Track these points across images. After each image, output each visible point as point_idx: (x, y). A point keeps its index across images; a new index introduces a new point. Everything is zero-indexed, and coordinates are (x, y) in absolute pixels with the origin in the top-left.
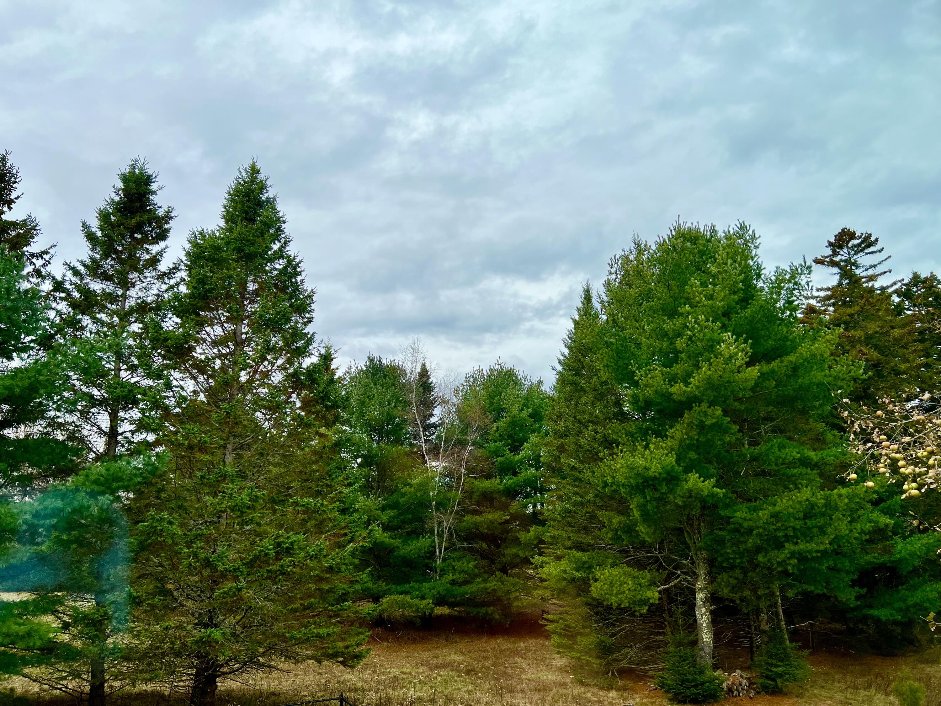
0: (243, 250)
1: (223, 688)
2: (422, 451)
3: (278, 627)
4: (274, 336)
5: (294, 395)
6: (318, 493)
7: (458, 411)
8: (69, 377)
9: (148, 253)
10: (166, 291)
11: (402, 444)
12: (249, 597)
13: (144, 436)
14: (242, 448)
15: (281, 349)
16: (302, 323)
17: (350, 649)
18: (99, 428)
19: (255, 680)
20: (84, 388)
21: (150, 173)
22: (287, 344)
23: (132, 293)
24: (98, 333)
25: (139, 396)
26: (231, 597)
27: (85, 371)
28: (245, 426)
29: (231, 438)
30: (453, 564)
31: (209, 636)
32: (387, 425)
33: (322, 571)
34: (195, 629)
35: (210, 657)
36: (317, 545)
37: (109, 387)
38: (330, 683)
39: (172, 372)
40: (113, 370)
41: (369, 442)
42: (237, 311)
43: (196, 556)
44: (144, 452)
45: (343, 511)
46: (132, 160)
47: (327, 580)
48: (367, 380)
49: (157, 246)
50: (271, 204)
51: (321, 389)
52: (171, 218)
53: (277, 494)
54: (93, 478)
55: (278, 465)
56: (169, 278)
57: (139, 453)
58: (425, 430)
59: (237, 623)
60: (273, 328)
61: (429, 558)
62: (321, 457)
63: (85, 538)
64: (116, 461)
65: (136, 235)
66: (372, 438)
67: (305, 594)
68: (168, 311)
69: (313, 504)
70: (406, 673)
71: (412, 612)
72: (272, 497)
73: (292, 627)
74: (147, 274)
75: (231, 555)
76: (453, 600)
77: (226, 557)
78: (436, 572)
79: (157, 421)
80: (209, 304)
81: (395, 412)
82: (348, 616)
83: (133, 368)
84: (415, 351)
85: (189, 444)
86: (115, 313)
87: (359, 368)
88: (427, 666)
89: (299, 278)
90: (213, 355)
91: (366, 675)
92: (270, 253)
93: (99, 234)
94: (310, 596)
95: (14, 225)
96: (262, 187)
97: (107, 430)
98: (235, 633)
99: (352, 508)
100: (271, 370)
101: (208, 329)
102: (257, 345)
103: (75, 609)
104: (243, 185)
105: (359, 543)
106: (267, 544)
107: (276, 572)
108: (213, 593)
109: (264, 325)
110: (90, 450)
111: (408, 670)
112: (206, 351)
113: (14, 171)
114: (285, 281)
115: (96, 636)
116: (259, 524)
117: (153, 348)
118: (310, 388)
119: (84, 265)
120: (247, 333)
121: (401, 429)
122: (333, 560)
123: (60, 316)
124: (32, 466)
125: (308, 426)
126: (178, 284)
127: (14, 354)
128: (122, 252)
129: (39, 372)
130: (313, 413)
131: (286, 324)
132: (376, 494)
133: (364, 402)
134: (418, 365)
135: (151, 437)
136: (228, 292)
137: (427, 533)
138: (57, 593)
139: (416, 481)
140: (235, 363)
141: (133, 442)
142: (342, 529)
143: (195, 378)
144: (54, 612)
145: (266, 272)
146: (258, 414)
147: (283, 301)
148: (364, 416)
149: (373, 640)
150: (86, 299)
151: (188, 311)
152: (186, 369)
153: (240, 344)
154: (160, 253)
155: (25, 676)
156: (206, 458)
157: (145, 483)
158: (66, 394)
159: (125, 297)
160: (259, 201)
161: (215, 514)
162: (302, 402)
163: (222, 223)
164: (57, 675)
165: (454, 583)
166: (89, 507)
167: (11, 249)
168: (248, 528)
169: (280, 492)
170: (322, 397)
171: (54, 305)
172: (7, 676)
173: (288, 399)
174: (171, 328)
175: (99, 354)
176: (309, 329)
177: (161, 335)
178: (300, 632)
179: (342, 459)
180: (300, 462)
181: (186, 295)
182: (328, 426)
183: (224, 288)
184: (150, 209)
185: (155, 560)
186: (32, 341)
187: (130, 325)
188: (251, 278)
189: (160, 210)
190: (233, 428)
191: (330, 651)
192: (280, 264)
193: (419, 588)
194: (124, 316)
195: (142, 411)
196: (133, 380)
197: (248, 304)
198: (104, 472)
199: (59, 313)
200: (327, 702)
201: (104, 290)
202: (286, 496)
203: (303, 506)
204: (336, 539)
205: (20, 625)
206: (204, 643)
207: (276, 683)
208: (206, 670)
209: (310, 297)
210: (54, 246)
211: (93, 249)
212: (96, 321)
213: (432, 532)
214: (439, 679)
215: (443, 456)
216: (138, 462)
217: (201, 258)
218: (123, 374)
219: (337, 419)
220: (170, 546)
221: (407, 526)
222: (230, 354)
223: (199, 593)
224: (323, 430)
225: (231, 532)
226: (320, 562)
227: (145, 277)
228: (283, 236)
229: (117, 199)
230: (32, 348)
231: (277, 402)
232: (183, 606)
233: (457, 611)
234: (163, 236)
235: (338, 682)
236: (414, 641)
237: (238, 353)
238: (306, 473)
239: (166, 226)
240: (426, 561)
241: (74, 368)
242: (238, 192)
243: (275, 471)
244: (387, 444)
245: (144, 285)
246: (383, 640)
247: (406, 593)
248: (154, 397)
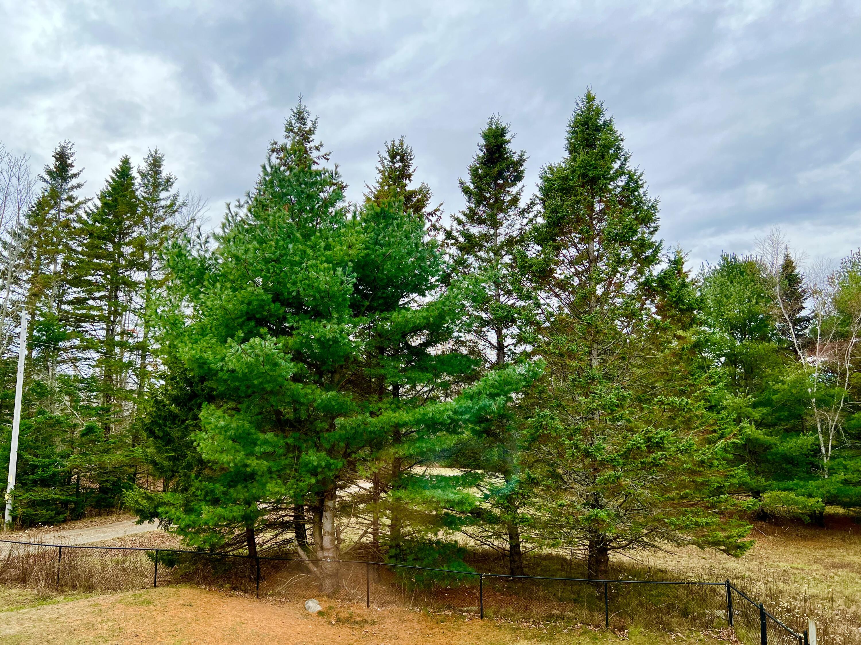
0: (587, 175)
1: (614, 560)
2: (793, 346)
3: (657, 513)
4: (623, 249)
5: (648, 302)
6: (683, 393)
7: (835, 301)
8: (463, 305)
9: (509, 195)
10: (527, 224)
11: (769, 341)
12: (627, 484)
13: (523, 347)
14: (605, 353)
15: (631, 260)
16: (649, 233)
17: (732, 540)
18: (490, 343)
19: (642, 556)
20: (475, 313)
21: (504, 125)
22: (636, 254)
23: (501, 230)
24: (480, 268)
25: (516, 315)
26: (611, 483)
27: (474, 299)
28: (606, 334)
29: (595, 345)
30: (844, 462)
31: (596, 515)
32: (750, 322)
33: (695, 465)
34: (585, 508)
35: (600, 532)
36: (687, 441)
37: (493, 310)
38: (715, 568)
39: (539, 292)
40: (494, 296)
41: (731, 340)
42: (587, 232)
43: (577, 447)
44: (524, 361)
45: (710, 408)
46: (489, 118)
47: (700, 473)
48: (723, 279)
49: (516, 187)
50: (608, 126)
51: (674, 293)
52: (524, 160)
53: (643, 393)
54: (490, 383)
55: (639, 367)
56: (528, 213)
57: (521, 362)
58: (794, 325)
59: (620, 506)
60: (622, 242)
61: (814, 456)
62: (681, 358)
63: (491, 430)
64: (505, 369)
65: (499, 182)
66: (734, 337)
67: (680, 484)
68: (530, 241)
69: (678, 402)
70: (797, 569)
71: (798, 508)
72: (638, 396)
73: (671, 514)
74: (511, 213)
75: (608, 447)
76: (848, 500)
77: (603, 449)
78: (823, 470)
79: (532, 335)
80: (562, 229)
81: (757, 308)
82: (726, 509)
83: (509, 293)
84: (774, 242)
85: (559, 352)
86: (491, 249)
87: (713, 268)
88: (821, 564)
89: (641, 191)
90: (571, 274)
91: (753, 565)
92: (611, 172)
93: (472, 187)
94: (685, 487)
95: (414, 193)
96: (599, 113)
97: (496, 344)
98: (619, 514)
99: (719, 405)
100: (624, 281)
101: (564, 252)
102: (608, 260)
103: (491, 484)
104: (581, 115)
105: (730, 439)
106: (638, 438)
107: (649, 463)
108: (595, 479)
109: (613, 240)
110: (486, 361)
111: (799, 566)
112: (565, 271)
113: (409, 151)
114: (628, 196)
115: (508, 507)
116: (628, 421)
117: (522, 275)
118: (662, 294)
119: (465, 215)
120: (598, 250)
121: (766, 326)
122: (704, 455)
123: (453, 258)
124: (449, 374)
125: (665, 330)
126: (536, 216)
127: (426, 292)
128: (490, 198)
129: (444, 304)
130: (669, 317)
131: (633, 236)
132: (744, 392)
133: (721, 301)
134: (779, 257)
135: (529, 348)
136: (578, 216)
137: (808, 430)
138: (477, 471)
139: (790, 377)
140: (591, 279)
141: (516, 353)
142: (710, 425)
143: (557, 296)
144: (478, 486)
145: (610, 191)
146: (617, 322)
147: (629, 215)
148: (723, 315)
149: (756, 532)
150: (469, 241)
151: (546, 239)
152: (551, 289)
153: (593, 261)
154: (519, 193)
155: (464, 532)
156: (575, 363)
157: (529, 386)
158: (464, 318)
159: (496, 235)
160: (597, 127)
161: (588, 412)
162: (656, 307)
163: (567, 155)
164: (485, 534)
165: (846, 482)
166: (490, 406)
167: (414, 212)
168: (619, 423)
169: (646, 392)
170: (675, 301)
171: (448, 250)
172: (451, 531)
173: (643, 306)
174: (534, 255)
175: (483, 284)
176: (656, 238)
177: (526, 262)
178: (678, 519)
179: (704, 358)
180: (660, 363)
181: (543, 225)
182: (684, 328)
183: (574, 213)
184: (507, 157)
185: (545, 449)
186: (436, 281)
187: (502, 258)
188: (598, 198)
189: (515, 155)
190: (595, 336)
191: (711, 539)
192: (622, 181)
193: (804, 485)
194: (497, 252)
195: (520, 327)
196: (510, 303)
197: (597, 224)
198: (497, 378)
199: (452, 256)
200: (714, 586)
201: (480, 232)
202: (651, 395)
203: (668, 404)
204: (705, 436)
205: (455, 494)
206: (592, 520)
207: (662, 561)
208: (597, 543)
209: (653, 207)
210: (442, 204)
211: (469, 200)
212: (478, 258)
213: (814, 429)
214: (836, 578)
215: (820, 351)
216: (521, 369)
217: (552, 190)
218: (502, 299)
219: (693, 321)
220: (555, 438)
221: (783, 423)
222: (586, 271)
223: (584, 478)
224: (680, 333)
225: (604, 427)
226: (691, 456)
227: (510, 216)
228: (622, 154)
229: (482, 154)
230: (437, 286)
231: (632, 310)
232: (572, 488)
233: (852, 511)
234: (519, 178)
235: (723, 568)
236: (804, 538)
237: (592, 269)
238: (668, 374)
239: (521, 168)
240: (810, 458)
241: (466, 298)
242: (577, 122)
243: (637, 372)
244: (752, 342)
245: (509, 222)
246: (768, 534)
247: (790, 490)
248: (527, 316)
